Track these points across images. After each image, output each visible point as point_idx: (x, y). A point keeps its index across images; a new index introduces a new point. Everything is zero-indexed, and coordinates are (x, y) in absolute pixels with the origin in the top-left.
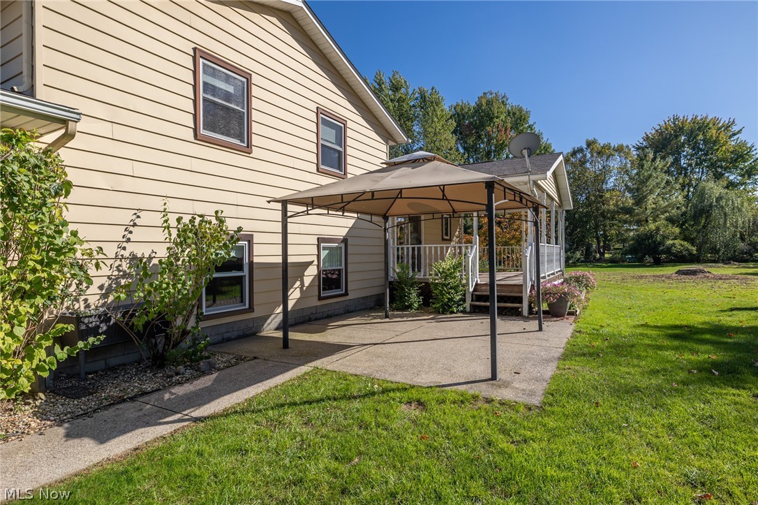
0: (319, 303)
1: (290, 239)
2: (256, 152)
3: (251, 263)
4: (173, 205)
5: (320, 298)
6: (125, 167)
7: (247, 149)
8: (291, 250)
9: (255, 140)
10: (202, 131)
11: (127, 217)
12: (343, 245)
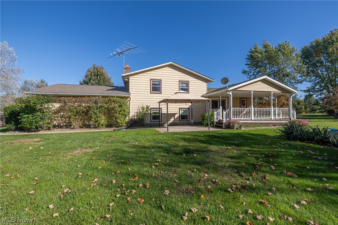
0: (180, 122)
1: (168, 108)
2: (162, 93)
3: (161, 113)
4: (144, 104)
5: (180, 121)
6: (140, 99)
7: (161, 93)
8: (169, 111)
9: (162, 91)
10: (152, 92)
11: (138, 106)
12: (188, 110)
